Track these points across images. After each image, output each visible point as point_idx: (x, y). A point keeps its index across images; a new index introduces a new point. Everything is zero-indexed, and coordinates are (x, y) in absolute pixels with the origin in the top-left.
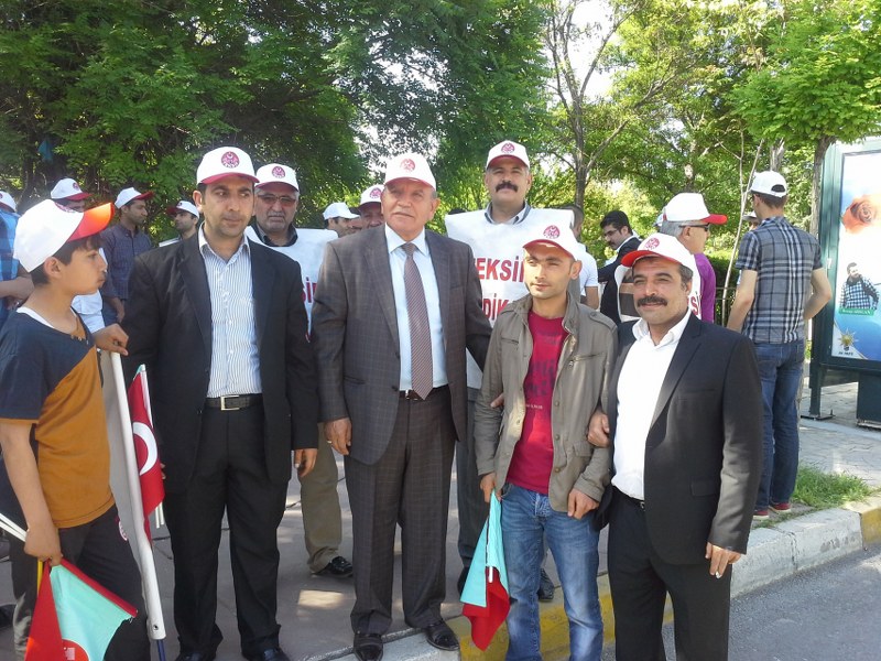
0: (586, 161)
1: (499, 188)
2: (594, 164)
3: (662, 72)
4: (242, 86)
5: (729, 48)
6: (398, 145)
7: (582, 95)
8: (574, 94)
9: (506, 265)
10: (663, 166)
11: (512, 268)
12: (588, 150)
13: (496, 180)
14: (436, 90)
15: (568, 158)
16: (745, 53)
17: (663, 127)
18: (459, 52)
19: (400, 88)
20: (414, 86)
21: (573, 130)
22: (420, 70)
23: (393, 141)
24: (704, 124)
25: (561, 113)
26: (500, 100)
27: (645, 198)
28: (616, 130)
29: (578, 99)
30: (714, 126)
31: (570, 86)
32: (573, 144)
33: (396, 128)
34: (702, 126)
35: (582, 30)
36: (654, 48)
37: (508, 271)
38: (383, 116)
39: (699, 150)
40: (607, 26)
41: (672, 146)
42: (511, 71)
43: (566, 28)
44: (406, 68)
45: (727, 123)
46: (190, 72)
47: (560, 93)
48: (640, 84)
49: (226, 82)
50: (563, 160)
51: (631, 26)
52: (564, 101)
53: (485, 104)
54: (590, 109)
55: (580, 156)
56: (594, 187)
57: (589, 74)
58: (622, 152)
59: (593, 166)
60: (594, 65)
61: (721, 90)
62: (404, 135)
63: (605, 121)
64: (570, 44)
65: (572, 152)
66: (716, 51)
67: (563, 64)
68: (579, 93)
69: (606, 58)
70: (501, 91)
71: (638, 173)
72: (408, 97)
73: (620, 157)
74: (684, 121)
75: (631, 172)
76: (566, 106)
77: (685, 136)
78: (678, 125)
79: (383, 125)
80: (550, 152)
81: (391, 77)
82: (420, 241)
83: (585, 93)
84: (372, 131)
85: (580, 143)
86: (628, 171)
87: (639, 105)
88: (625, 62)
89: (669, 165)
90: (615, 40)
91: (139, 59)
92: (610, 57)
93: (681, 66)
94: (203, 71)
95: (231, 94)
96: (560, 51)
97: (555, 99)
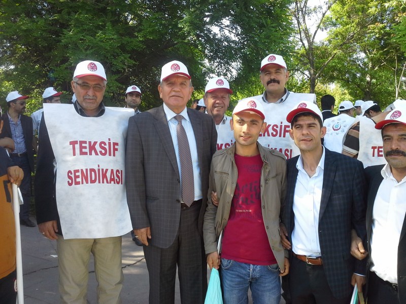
0: (315, 73)
1: (268, 83)
2: (319, 75)
3: (353, 28)
4: (140, 41)
5: (389, 14)
6: (218, 68)
7: (313, 41)
8: (308, 41)
9: (275, 127)
10: (355, 76)
11: (278, 129)
12: (317, 69)
13: (267, 78)
14: (237, 40)
15: (307, 72)
16: (397, 16)
17: (355, 56)
18: (245, 18)
19: (220, 40)
20: (227, 39)
21: (309, 59)
22: (229, 30)
23: (217, 67)
24: (375, 53)
25: (302, 51)
26: (267, 42)
27: (346, 91)
28: (330, 58)
29: (311, 44)
30: (381, 54)
31: (306, 37)
32: (309, 66)
33: (218, 60)
34: (375, 54)
35: (312, 10)
36: (349, 17)
37: (276, 131)
38: (212, 54)
39: (373, 67)
40: (325, 8)
41: (359, 65)
42: (273, 27)
43: (304, 9)
44: (221, 29)
45: (387, 53)
46: (114, 35)
47: (301, 41)
48: (342, 35)
49: (132, 39)
50: (304, 74)
51: (337, 7)
52: (303, 44)
53: (259, 44)
54: (317, 48)
55: (312, 72)
56: (319, 86)
57: (316, 31)
58: (334, 69)
59: (319, 76)
60: (318, 27)
61: (384, 35)
62: (222, 63)
63: (325, 54)
64: (306, 16)
65: (309, 70)
66: (382, 16)
67: (303, 26)
68: (311, 40)
69: (325, 23)
70: (268, 37)
71: (342, 79)
72: (224, 44)
73: (333, 71)
74: (365, 53)
75: (339, 79)
76: (305, 47)
77: (366, 60)
78: (363, 55)
79: (211, 59)
80: (298, 70)
81: (215, 35)
82: (184, 113)
83: (314, 40)
84: (206, 62)
85: (312, 65)
86: (338, 79)
87: (341, 45)
88: (335, 25)
89: (358, 75)
90: (329, 14)
91: (89, 30)
92: (327, 23)
93: (362, 25)
94: (122, 35)
95: (135, 46)
96: (301, 20)
97: (298, 44)
